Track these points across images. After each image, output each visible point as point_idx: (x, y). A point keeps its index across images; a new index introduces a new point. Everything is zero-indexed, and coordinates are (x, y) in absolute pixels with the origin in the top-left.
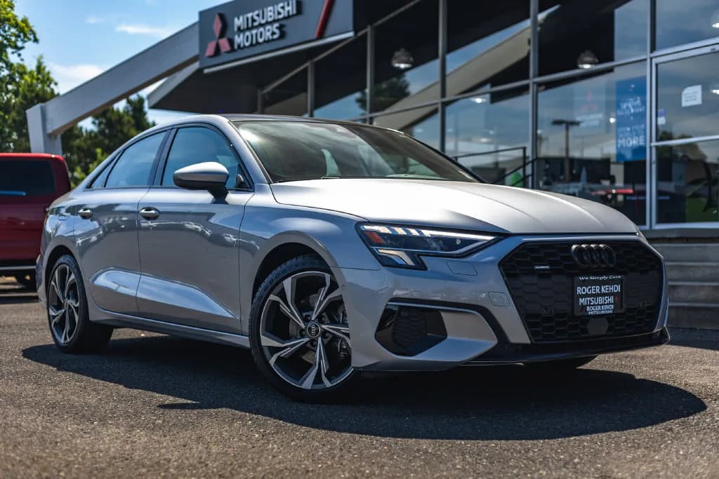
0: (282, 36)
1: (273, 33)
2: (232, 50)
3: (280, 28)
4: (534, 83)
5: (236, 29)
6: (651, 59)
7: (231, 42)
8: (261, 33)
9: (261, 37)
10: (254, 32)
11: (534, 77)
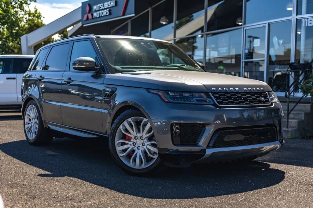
0: (110, 14)
1: (107, 13)
2: (93, 18)
3: (109, 11)
4: (205, 34)
5: (94, 10)
7: (92, 15)
8: (103, 12)
9: (103, 14)
10: (100, 12)
11: (205, 32)
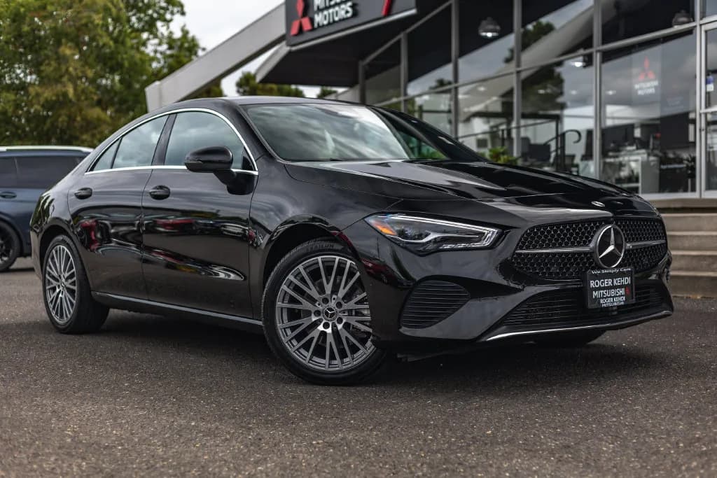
0: (355, 14)
1: (347, 12)
2: (313, 29)
3: (352, 7)
5: (315, 8)
6: (701, 25)
7: (312, 20)
8: (337, 12)
9: (337, 15)
10: (331, 11)
11: (598, 44)
